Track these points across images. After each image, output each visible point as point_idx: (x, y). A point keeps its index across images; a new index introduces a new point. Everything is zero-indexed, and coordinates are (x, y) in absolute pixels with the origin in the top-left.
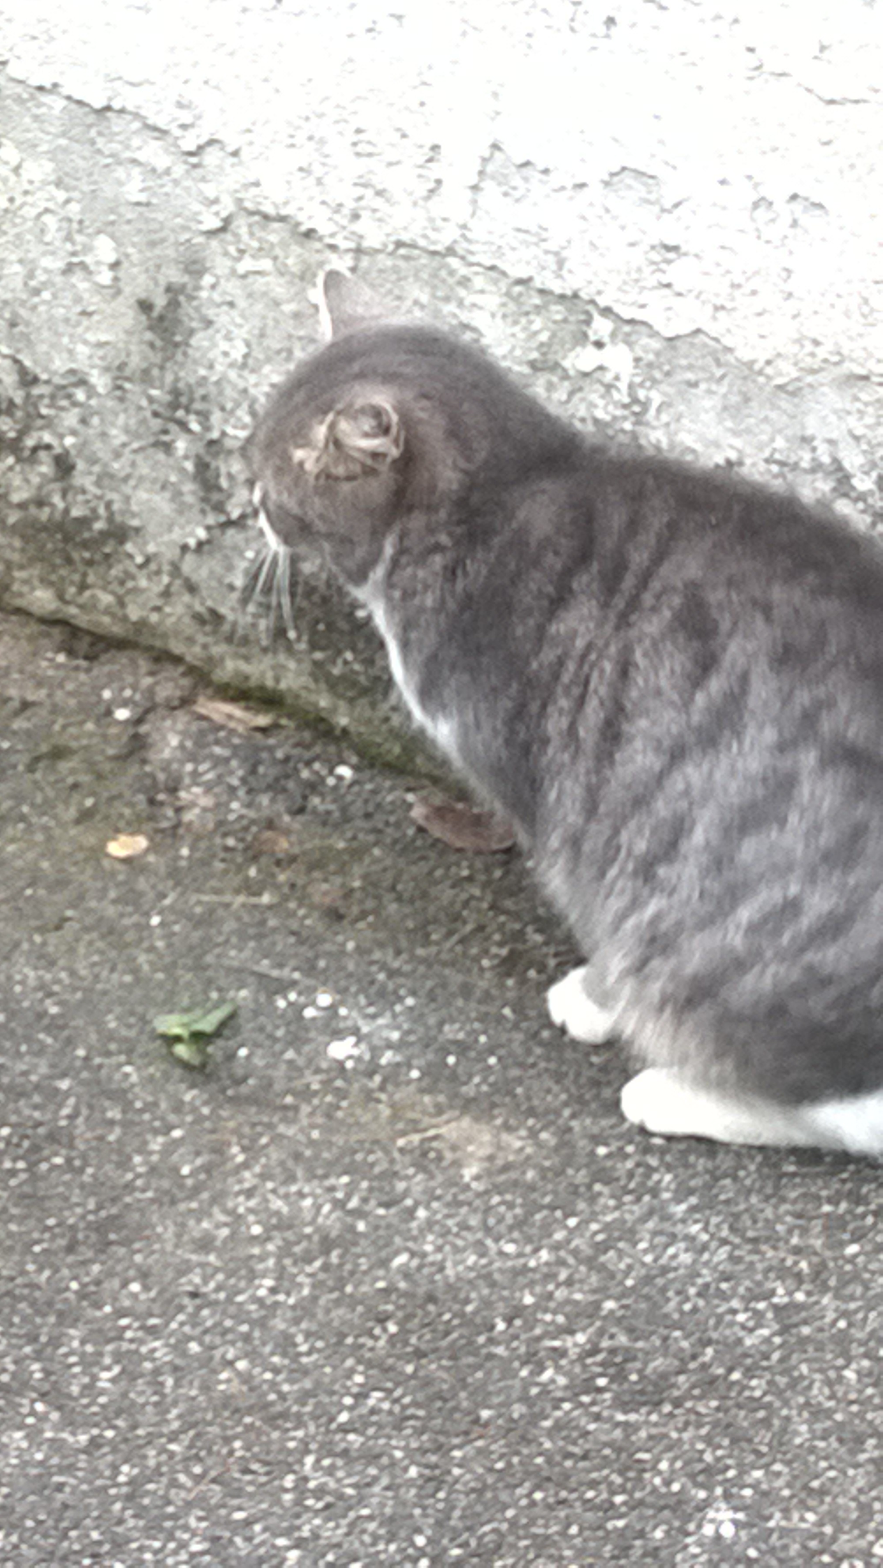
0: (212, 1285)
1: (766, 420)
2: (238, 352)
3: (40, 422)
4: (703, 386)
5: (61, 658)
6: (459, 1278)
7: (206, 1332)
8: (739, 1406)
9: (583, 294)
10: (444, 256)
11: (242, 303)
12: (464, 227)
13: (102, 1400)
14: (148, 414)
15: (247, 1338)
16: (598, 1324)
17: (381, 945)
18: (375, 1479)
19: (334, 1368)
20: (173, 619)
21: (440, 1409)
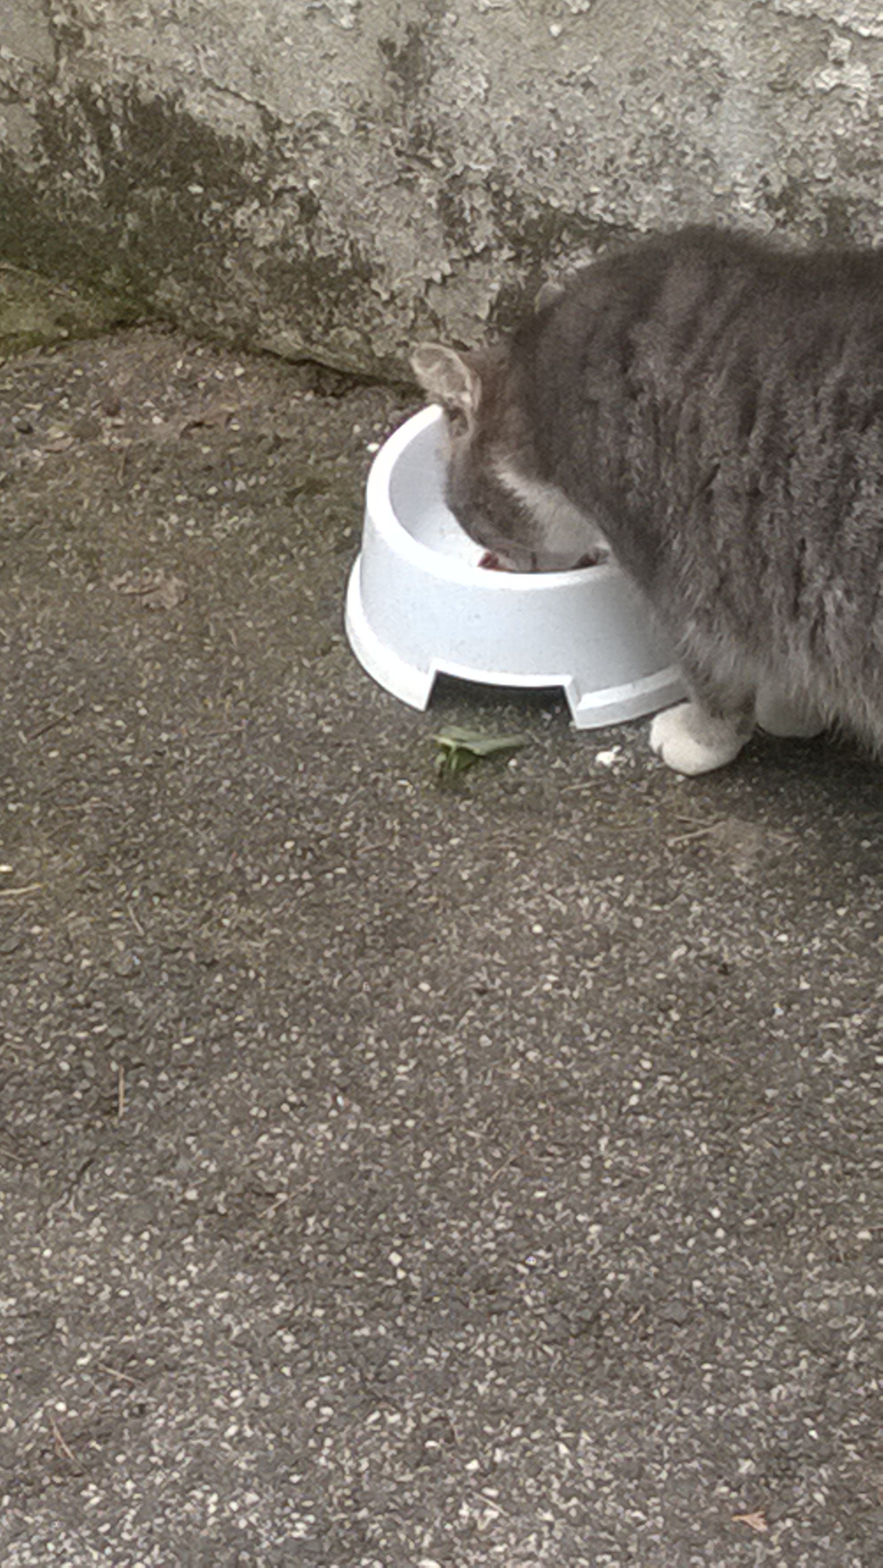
0: (498, 982)
2: (480, 87)
3: (284, 166)
5: (309, 396)
7: (495, 1026)
9: (820, 14)
11: (482, 40)
13: (401, 1092)
14: (392, 152)
15: (536, 1031)
16: (873, 1005)
18: (669, 1157)
19: (622, 1055)
21: (726, 1091)
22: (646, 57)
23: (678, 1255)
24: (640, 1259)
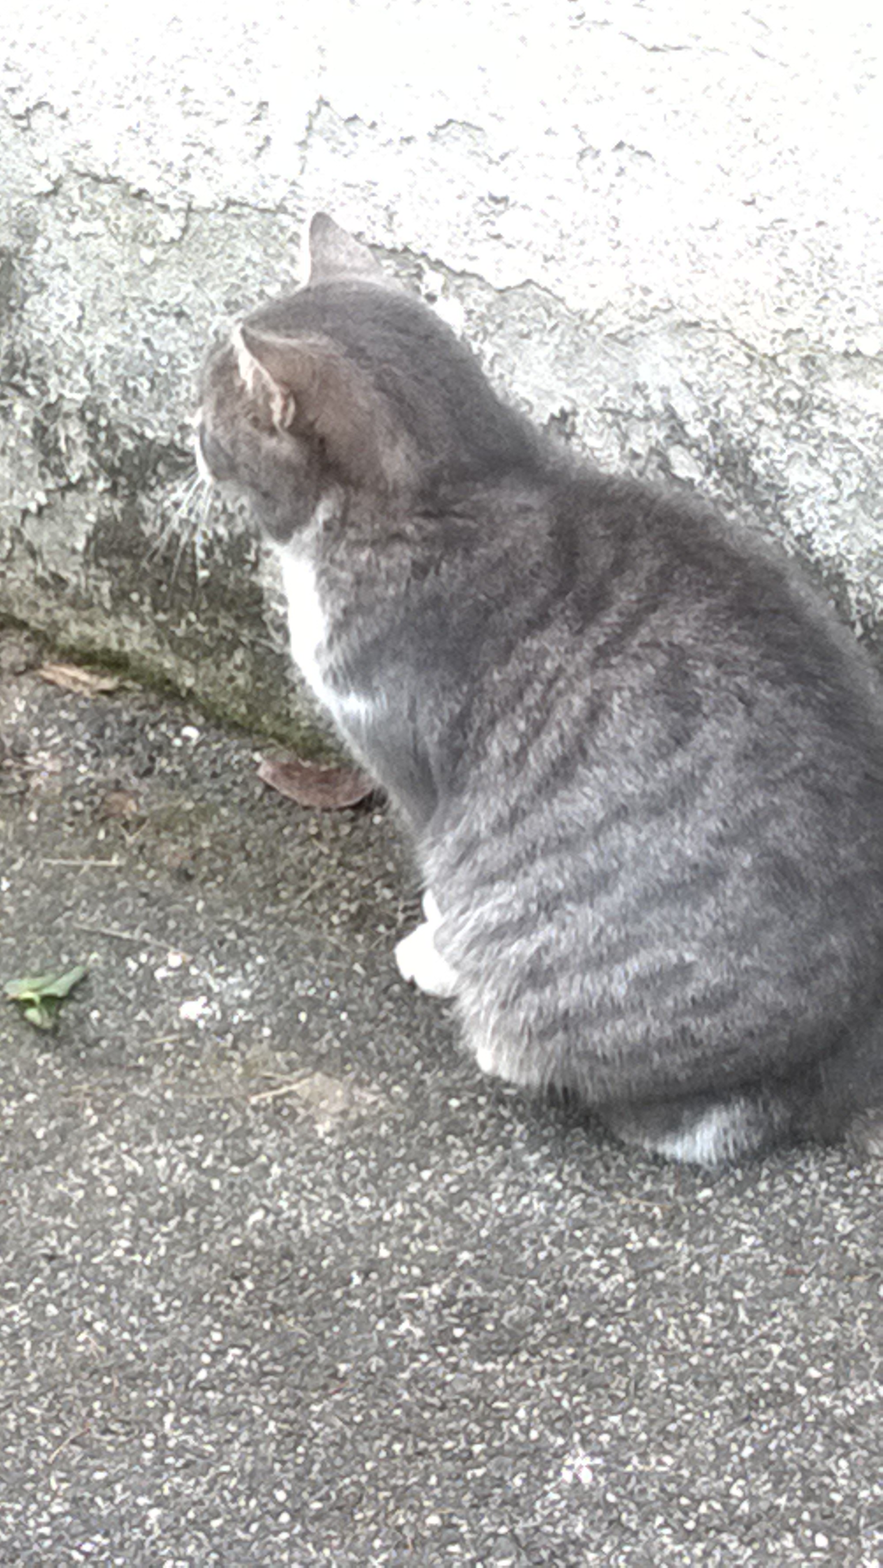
0: (68, 1247)
1: (599, 370)
2: (73, 314)
4: (536, 337)
6: (314, 1234)
7: (64, 1293)
8: (595, 1352)
9: (413, 248)
10: (274, 213)
11: (75, 266)
12: (294, 183)
15: (104, 1299)
16: (454, 1275)
17: (231, 904)
18: (236, 1436)
19: (192, 1326)
20: (17, 584)
21: (297, 1365)
22: (239, 287)
23: (239, 1541)
24: (200, 1546)
